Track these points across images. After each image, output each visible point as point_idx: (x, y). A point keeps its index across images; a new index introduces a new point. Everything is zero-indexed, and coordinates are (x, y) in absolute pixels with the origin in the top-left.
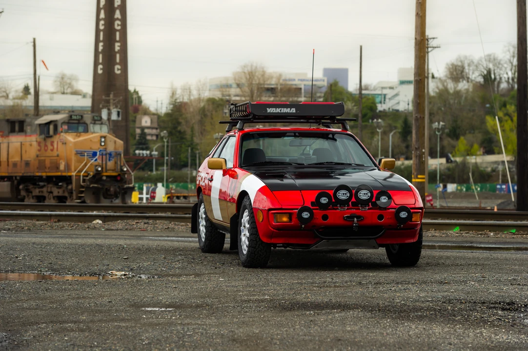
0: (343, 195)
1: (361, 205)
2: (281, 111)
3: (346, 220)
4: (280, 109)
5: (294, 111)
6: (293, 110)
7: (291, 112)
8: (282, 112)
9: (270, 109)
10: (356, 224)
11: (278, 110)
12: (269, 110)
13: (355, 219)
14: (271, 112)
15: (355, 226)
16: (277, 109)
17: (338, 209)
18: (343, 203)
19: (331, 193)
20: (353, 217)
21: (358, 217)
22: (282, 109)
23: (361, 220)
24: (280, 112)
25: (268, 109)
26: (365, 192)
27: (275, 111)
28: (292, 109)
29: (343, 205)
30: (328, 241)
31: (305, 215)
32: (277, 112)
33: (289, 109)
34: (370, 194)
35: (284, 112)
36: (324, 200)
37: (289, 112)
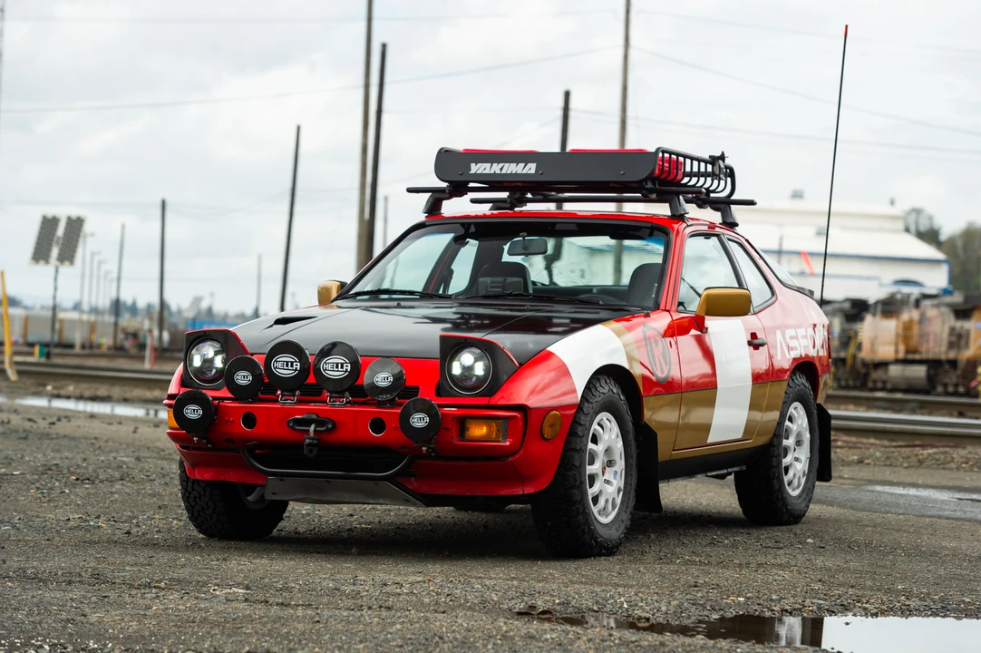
0: (284, 367)
1: (331, 392)
2: (501, 169)
3: (292, 427)
4: (501, 165)
5: (533, 171)
6: (531, 168)
7: (524, 172)
8: (503, 172)
9: (479, 165)
10: (310, 438)
11: (496, 168)
12: (475, 168)
14: (480, 172)
15: (309, 445)
16: (495, 165)
17: (276, 401)
18: (289, 385)
20: (307, 422)
21: (319, 423)
22: (507, 165)
23: (328, 430)
24: (498, 172)
25: (473, 165)
26: (339, 360)
27: (487, 171)
28: (530, 165)
29: (287, 391)
30: (282, 480)
31: (193, 412)
32: (492, 172)
33: (522, 165)
34: (349, 365)
35: (509, 172)
36: (243, 378)
37: (519, 172)
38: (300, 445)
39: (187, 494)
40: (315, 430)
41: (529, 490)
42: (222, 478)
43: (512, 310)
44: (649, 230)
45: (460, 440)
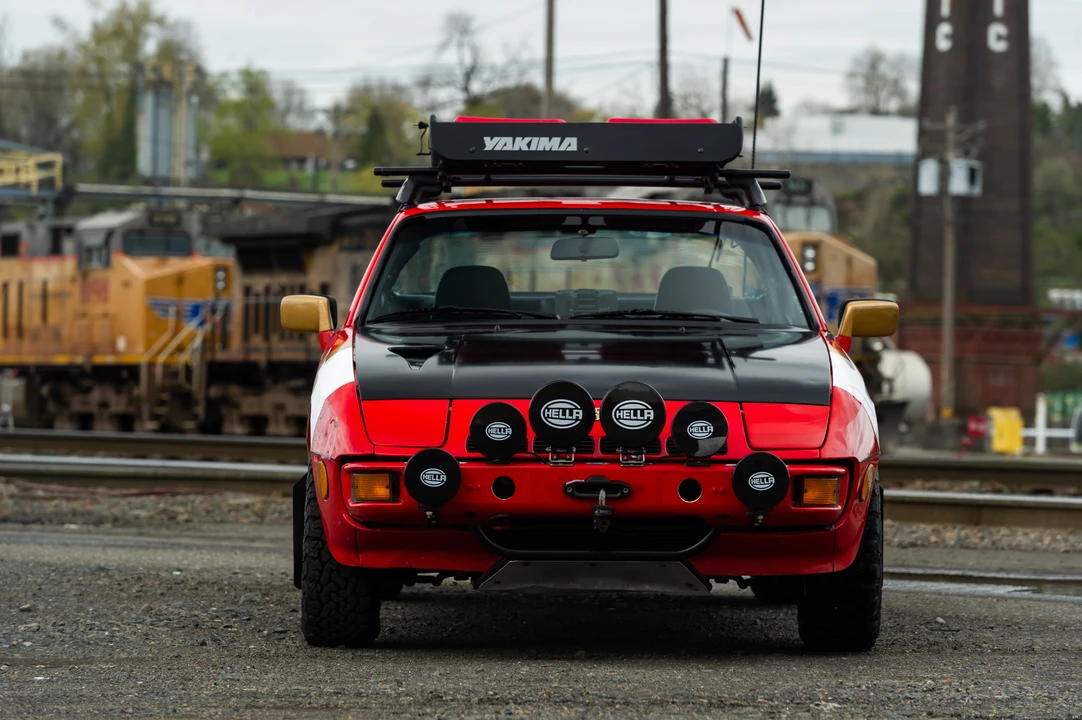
0: (560, 415)
1: (625, 448)
2: (529, 145)
3: (571, 496)
4: (527, 140)
5: (574, 148)
6: (571, 144)
7: (562, 148)
8: (533, 148)
9: (496, 139)
10: (603, 508)
11: (521, 144)
12: (491, 144)
13: (602, 494)
14: (498, 148)
15: (603, 517)
16: (518, 139)
17: (546, 460)
18: (561, 440)
19: (523, 408)
20: (596, 488)
21: (611, 488)
22: (535, 139)
23: (623, 497)
24: (525, 148)
25: (487, 140)
26: (638, 405)
27: (509, 148)
28: (568, 140)
29: (561, 448)
30: (526, 564)
31: (433, 478)
32: (516, 148)
33: (557, 140)
34: (652, 412)
35: (540, 148)
36: (498, 431)
37: (555, 149)
38: (590, 517)
39: (319, 588)
40: (607, 499)
42: (407, 564)
44: (714, 222)
45: (795, 505)
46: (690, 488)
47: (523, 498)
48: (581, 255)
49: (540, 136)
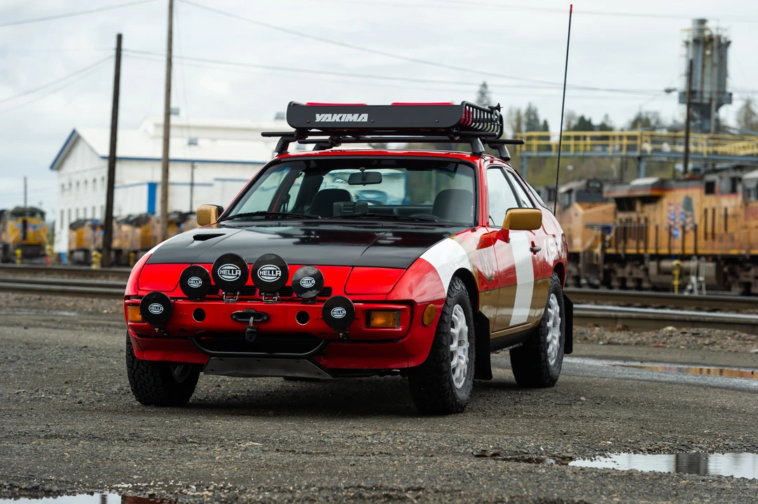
0: (229, 273)
1: (265, 292)
2: (340, 118)
3: (235, 320)
4: (340, 115)
5: (366, 120)
6: (364, 118)
7: (359, 120)
8: (342, 120)
9: (323, 115)
10: (251, 328)
11: (336, 118)
12: (319, 118)
13: (252, 319)
14: (323, 121)
15: (250, 332)
16: (335, 115)
17: (221, 299)
18: (230, 287)
19: (208, 269)
20: (247, 315)
21: (256, 316)
22: (344, 115)
23: (264, 321)
24: (338, 120)
25: (317, 115)
26: (272, 267)
27: (329, 120)
28: (363, 115)
29: (230, 292)
30: (221, 360)
31: (156, 309)
32: (333, 120)
33: (356, 115)
34: (280, 271)
35: (347, 120)
36: (195, 282)
37: (355, 120)
38: (243, 333)
39: (133, 372)
40: (254, 322)
41: (412, 364)
42: (168, 359)
43: (365, 227)
44: (455, 164)
45: (367, 328)
46: (303, 317)
47: (210, 321)
48: (362, 182)
49: (347, 113)
